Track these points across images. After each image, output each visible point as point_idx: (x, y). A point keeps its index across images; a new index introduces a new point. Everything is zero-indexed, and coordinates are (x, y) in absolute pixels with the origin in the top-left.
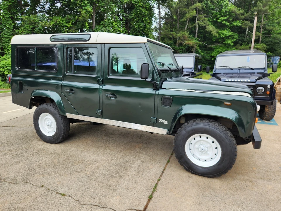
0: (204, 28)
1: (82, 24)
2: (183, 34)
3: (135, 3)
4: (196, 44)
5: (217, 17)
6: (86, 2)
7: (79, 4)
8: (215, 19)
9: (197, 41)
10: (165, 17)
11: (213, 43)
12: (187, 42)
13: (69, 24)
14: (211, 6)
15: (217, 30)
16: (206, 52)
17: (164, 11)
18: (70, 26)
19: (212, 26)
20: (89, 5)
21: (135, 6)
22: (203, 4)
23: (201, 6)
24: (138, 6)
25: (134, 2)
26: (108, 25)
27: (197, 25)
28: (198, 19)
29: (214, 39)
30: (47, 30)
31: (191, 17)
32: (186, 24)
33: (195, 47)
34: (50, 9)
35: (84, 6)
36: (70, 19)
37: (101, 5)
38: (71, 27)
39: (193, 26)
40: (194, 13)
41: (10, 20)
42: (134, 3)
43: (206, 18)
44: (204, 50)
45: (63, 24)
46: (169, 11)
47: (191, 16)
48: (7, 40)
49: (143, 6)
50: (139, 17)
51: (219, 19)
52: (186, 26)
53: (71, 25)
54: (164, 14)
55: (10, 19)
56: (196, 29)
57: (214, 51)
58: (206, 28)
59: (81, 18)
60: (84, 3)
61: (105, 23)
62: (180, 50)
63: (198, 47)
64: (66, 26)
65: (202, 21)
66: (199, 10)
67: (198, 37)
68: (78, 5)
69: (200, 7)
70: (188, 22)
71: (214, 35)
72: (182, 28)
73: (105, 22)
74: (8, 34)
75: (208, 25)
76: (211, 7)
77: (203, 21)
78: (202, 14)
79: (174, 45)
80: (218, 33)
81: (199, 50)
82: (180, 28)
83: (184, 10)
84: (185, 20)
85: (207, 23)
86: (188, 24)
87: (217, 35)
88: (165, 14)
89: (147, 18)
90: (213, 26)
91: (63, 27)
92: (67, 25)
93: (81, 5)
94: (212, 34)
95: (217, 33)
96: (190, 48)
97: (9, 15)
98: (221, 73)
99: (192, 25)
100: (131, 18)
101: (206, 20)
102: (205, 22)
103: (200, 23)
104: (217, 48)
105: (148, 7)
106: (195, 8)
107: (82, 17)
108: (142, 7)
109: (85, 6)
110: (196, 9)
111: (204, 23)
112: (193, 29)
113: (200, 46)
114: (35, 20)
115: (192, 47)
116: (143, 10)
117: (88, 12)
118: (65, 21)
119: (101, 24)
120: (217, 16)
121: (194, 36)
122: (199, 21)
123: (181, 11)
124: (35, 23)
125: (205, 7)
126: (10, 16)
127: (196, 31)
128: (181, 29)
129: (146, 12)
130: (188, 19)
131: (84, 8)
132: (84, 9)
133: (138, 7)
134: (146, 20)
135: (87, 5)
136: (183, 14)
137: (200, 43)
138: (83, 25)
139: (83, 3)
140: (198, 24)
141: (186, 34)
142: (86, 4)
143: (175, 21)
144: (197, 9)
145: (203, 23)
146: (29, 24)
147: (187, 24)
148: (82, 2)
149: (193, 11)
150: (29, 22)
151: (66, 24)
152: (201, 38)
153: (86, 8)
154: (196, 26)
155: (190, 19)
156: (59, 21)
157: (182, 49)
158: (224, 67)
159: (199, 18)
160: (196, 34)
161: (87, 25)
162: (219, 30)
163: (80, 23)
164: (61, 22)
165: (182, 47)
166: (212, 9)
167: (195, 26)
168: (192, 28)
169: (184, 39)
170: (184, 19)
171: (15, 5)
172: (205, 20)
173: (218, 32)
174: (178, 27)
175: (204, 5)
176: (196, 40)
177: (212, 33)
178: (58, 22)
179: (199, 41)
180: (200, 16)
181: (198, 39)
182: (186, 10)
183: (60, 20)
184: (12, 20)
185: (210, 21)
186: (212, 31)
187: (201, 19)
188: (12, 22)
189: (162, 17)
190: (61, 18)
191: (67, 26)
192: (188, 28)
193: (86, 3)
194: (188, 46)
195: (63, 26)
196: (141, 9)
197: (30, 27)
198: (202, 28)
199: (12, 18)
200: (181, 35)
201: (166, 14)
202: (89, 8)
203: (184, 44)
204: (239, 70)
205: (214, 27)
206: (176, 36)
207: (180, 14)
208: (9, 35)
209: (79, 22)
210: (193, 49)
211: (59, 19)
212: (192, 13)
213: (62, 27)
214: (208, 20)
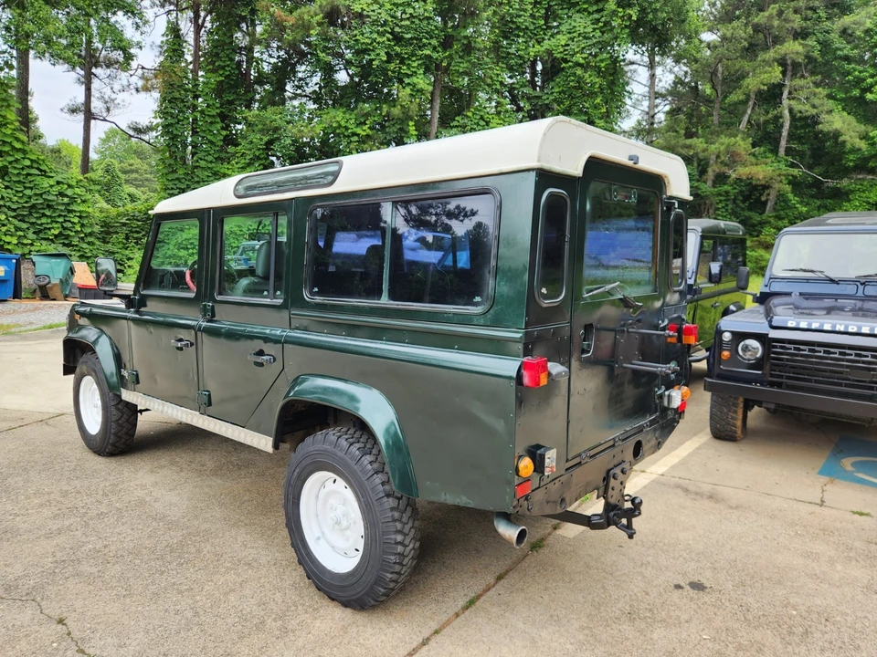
0: (814, 120)
1: (398, 127)
2: (728, 145)
3: (562, 55)
4: (779, 175)
5: (864, 85)
6: (415, 64)
7: (393, 72)
8: (856, 93)
9: (784, 167)
10: (673, 92)
11: (846, 172)
12: (743, 171)
13: (364, 128)
14: (840, 49)
15: (863, 128)
16: (818, 203)
17: (671, 71)
18: (364, 133)
19: (845, 114)
20: (421, 71)
21: (564, 65)
22: (810, 43)
23: (800, 49)
24: (570, 64)
25: (561, 52)
26: (475, 126)
27: (786, 113)
28: (790, 93)
29: (851, 159)
30: (310, 147)
31: (762, 87)
32: (745, 112)
33: (776, 186)
34: (320, 88)
35: (408, 76)
36: (367, 115)
37: (457, 68)
38: (368, 136)
39: (770, 116)
40: (775, 74)
41: (217, 123)
42: (559, 56)
43: (820, 89)
44: (813, 197)
45: (347, 128)
46: (686, 73)
47: (764, 85)
48: (207, 174)
49: (588, 63)
50: (573, 98)
51: (871, 92)
52: (746, 118)
53: (368, 131)
54: (671, 82)
55: (218, 120)
56: (782, 126)
57: (849, 201)
58: (817, 123)
59: (396, 111)
60: (409, 66)
61: (466, 121)
62: (720, 195)
63: (788, 188)
64: (354, 134)
65: (807, 99)
66: (796, 65)
67: (788, 151)
68: (390, 73)
69: (797, 53)
70: (751, 103)
71: (848, 146)
72: (729, 125)
73: (468, 117)
74: (210, 158)
75: (830, 112)
76: (839, 52)
77: (808, 97)
78: (806, 75)
79: (698, 181)
80: (867, 140)
81: (791, 196)
82: (721, 124)
83: (737, 67)
84: (742, 97)
85: (823, 105)
86: (753, 109)
87: (863, 145)
88: (674, 82)
89: (598, 100)
90: (849, 114)
91: (348, 136)
92: (359, 131)
93: (399, 73)
94: (844, 142)
95: (861, 139)
96: (757, 190)
97: (217, 108)
98: (789, 294)
99: (768, 113)
100: (546, 102)
101: (822, 96)
102: (816, 102)
103: (797, 106)
104: (864, 191)
105: (603, 65)
106: (778, 57)
107: (399, 107)
108: (585, 67)
109: (412, 75)
110: (782, 62)
111: (814, 106)
112: (771, 127)
113: (795, 183)
114: (275, 120)
115: (766, 187)
116: (587, 76)
117: (418, 91)
118: (353, 121)
119: (455, 123)
120: (864, 80)
121: (775, 151)
122: (794, 98)
123: (727, 68)
124: (276, 129)
125: (816, 54)
126: (218, 111)
127: (780, 133)
128: (724, 127)
129: (597, 80)
130: (753, 96)
131: (407, 81)
132: (409, 84)
133: (570, 67)
134: (596, 107)
135: (415, 72)
136: (734, 80)
137: (795, 172)
138: (401, 129)
139: (405, 67)
140: (791, 111)
141: (742, 144)
142: (413, 70)
143: (708, 101)
144: (789, 62)
145: (807, 107)
146: (261, 131)
147: (749, 112)
148: (404, 64)
149: (770, 69)
150: (260, 127)
151: (355, 130)
152: (801, 155)
153: (414, 80)
154: (781, 117)
155: (759, 93)
156: (338, 122)
157: (727, 192)
158: (805, 271)
159: (796, 90)
160: (783, 143)
161: (414, 128)
162: (870, 128)
163: (393, 125)
164: (343, 123)
165: (726, 187)
166: (847, 59)
167: (778, 117)
168: (766, 122)
169: (733, 159)
170: (735, 97)
171: (232, 83)
172: (815, 94)
173: (867, 133)
174: (716, 122)
175: (813, 47)
176: (779, 162)
177: (841, 139)
178: (334, 125)
179: (793, 165)
180: (799, 82)
181: (787, 161)
182: (746, 65)
183: (338, 119)
184: (223, 121)
185: (835, 99)
186: (843, 131)
187: (802, 95)
188: (223, 128)
189: (664, 91)
190: (344, 113)
191: (358, 135)
192: (752, 125)
193: (414, 67)
194: (750, 183)
195: (346, 134)
196: (579, 72)
197: (261, 139)
198: (805, 125)
199: (223, 117)
200: (722, 148)
201: (678, 82)
202: (421, 81)
203: (734, 176)
204: (862, 284)
205: (851, 119)
206: (704, 151)
207: (724, 79)
208: (211, 162)
209: (392, 122)
210: (767, 192)
211: (338, 116)
212: (766, 76)
213: (345, 136)
214: (830, 97)
